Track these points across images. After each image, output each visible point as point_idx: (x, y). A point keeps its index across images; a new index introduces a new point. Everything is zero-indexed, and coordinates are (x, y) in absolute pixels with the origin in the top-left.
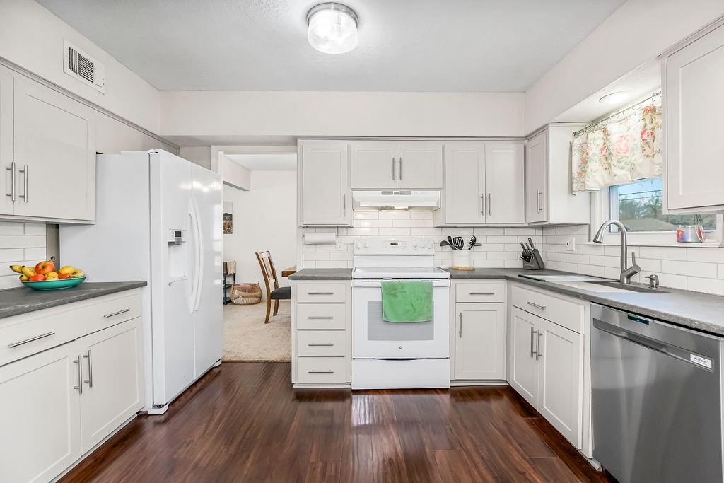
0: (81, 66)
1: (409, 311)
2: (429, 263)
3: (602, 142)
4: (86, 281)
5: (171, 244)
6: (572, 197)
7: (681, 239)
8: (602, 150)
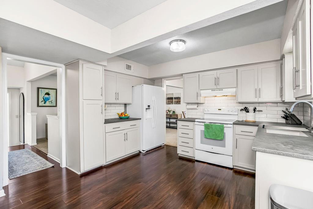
0: (129, 67)
1: (214, 135)
4: (130, 117)
5: (146, 109)
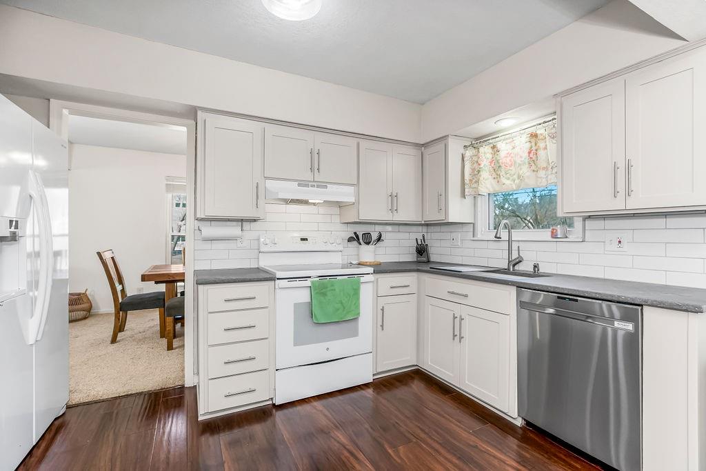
1: (338, 309)
2: (337, 259)
3: (491, 156)
6: (464, 199)
7: (554, 235)
8: (491, 162)
